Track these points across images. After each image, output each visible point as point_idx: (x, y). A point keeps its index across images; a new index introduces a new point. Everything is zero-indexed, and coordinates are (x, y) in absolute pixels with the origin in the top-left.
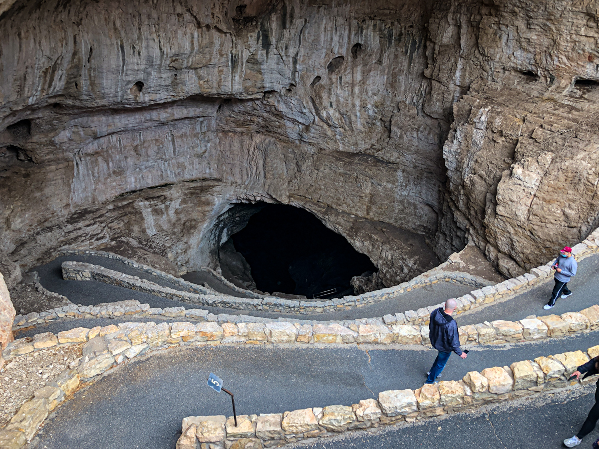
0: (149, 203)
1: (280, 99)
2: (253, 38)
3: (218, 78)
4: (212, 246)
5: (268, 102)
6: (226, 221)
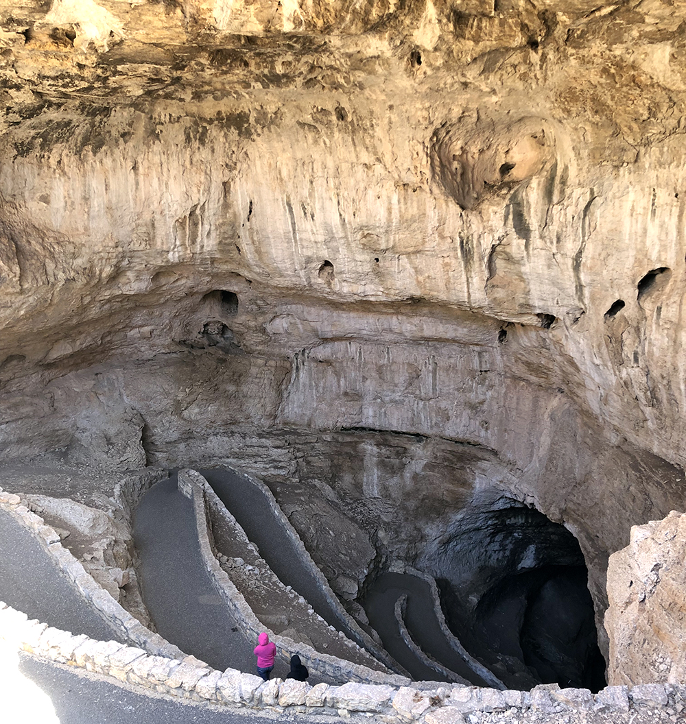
0: (379, 450)
1: (568, 334)
2: (498, 215)
3: (444, 276)
4: (493, 562)
5: (553, 336)
6: (527, 531)
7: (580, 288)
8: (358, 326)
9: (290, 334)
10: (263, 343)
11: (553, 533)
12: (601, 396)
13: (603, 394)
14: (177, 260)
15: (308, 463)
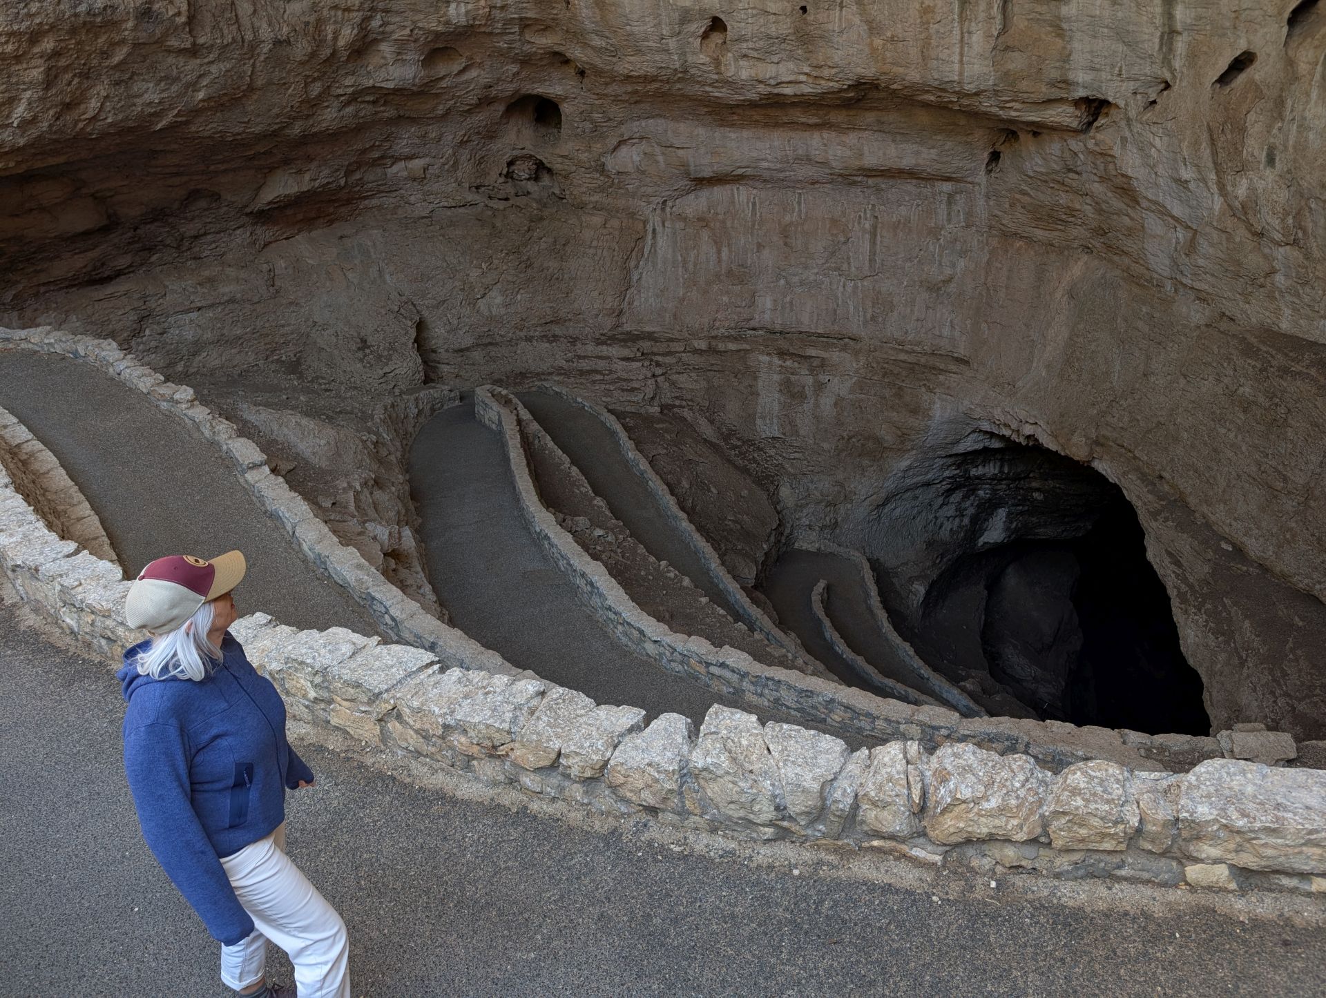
0: (780, 363)
1: (1128, 134)
3: (921, 33)
4: (944, 534)
5: (1096, 144)
6: (999, 487)
7: (1170, 34)
8: (755, 154)
9: (643, 173)
10: (601, 189)
11: (1038, 490)
12: (1178, 243)
13: (1182, 240)
14: (463, 21)
15: (673, 383)
